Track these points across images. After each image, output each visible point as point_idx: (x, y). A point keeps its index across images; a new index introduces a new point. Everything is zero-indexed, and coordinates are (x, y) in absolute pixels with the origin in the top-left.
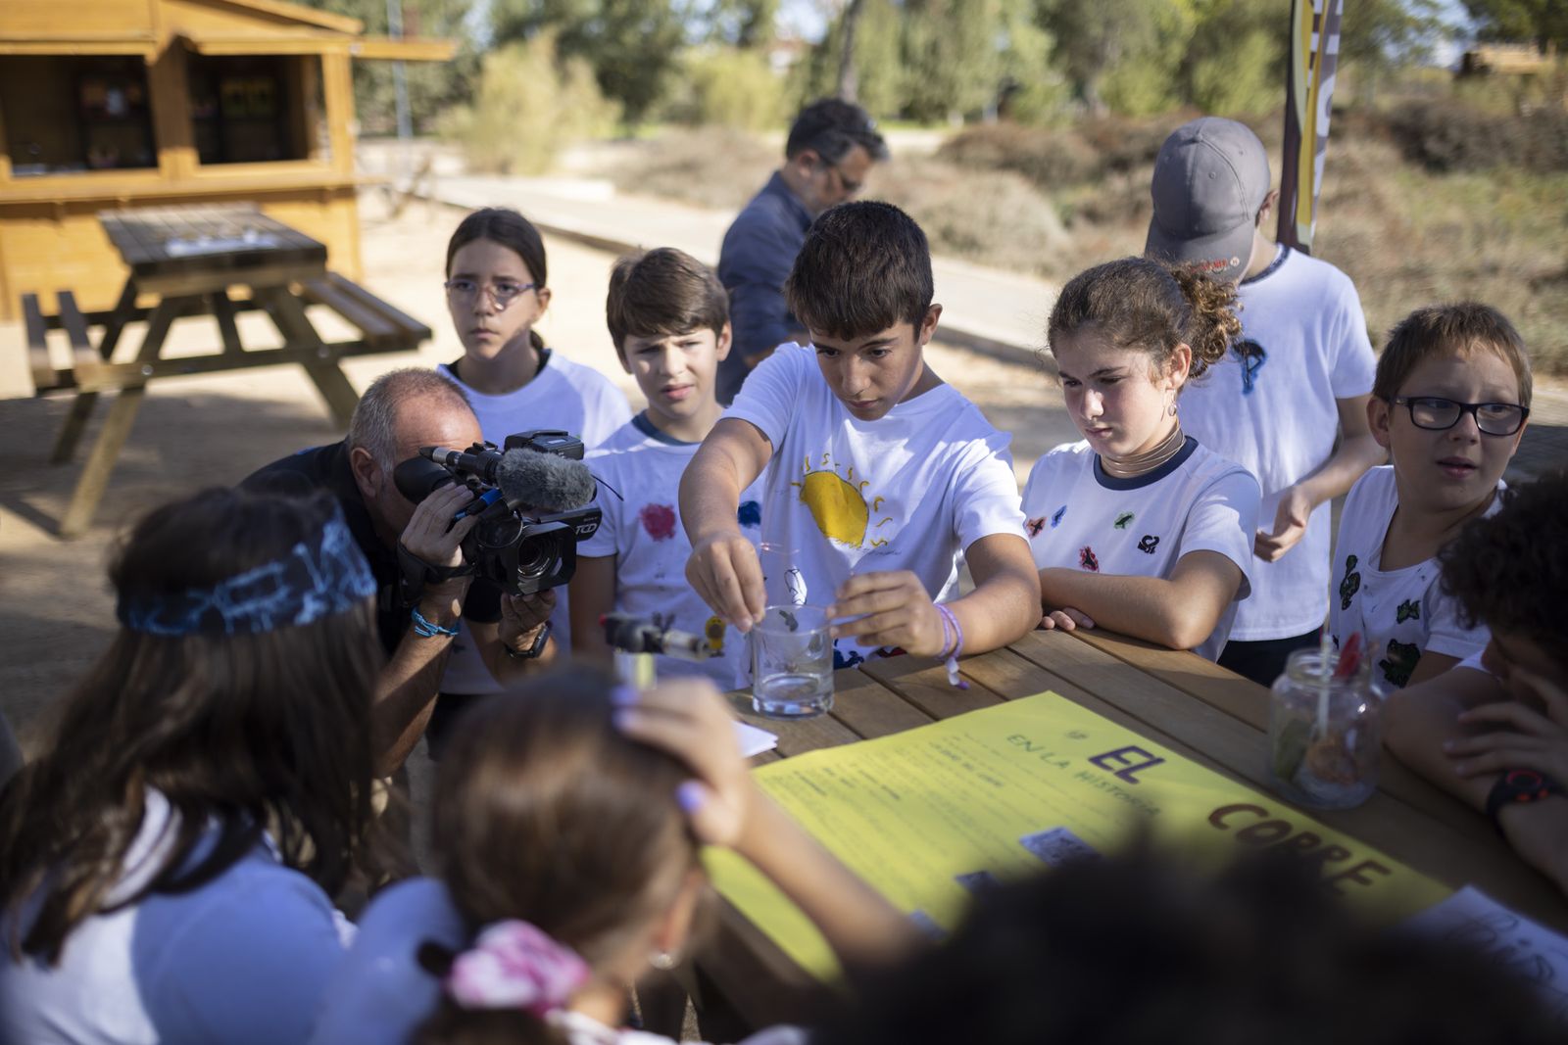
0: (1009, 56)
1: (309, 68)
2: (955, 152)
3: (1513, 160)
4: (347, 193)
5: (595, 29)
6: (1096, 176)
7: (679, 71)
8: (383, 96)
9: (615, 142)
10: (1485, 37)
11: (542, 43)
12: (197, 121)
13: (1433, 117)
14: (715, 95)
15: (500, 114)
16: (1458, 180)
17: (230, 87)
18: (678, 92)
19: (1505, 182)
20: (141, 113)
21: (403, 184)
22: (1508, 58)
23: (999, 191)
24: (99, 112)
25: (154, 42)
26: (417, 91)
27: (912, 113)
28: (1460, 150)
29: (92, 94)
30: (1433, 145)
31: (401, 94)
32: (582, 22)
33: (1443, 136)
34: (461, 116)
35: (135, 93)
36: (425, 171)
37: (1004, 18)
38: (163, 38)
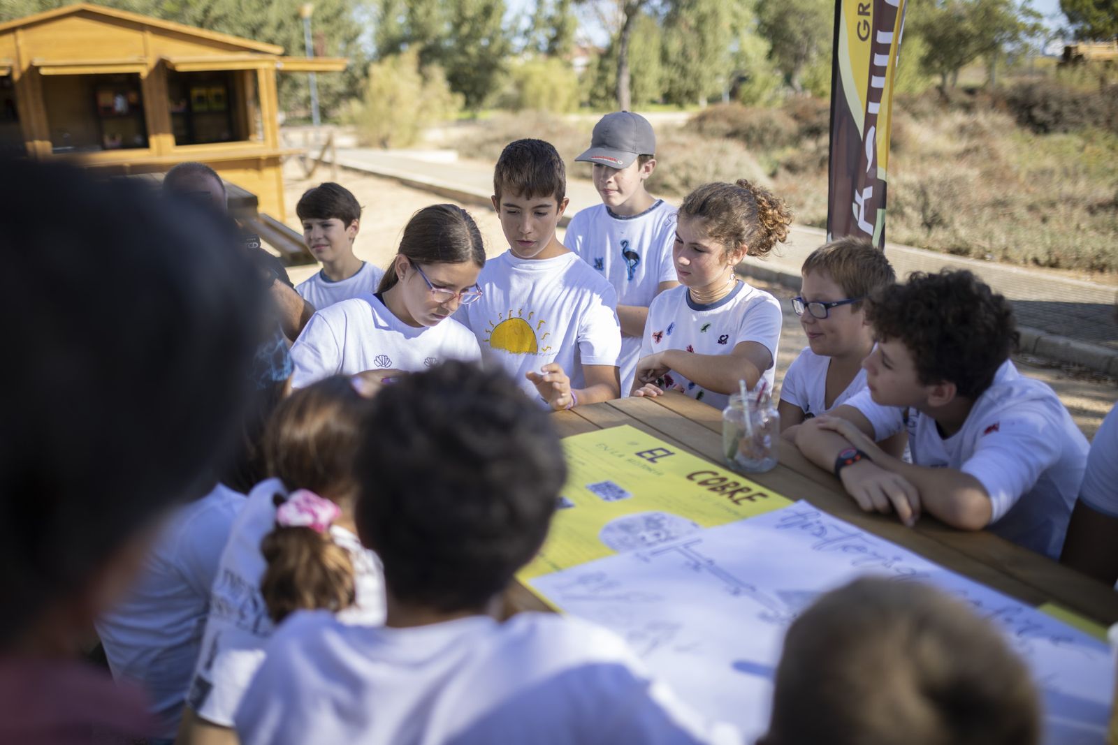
0: (739, 57)
1: (249, 78)
2: (699, 125)
3: (1096, 123)
4: (274, 161)
5: (449, 43)
6: (796, 141)
7: (506, 72)
8: (302, 93)
9: (460, 122)
10: (1080, 36)
11: (410, 54)
12: (174, 115)
13: (1038, 94)
14: (530, 89)
15: (382, 105)
16: (1056, 138)
17: (196, 92)
18: (506, 87)
19: (1090, 139)
20: (137, 111)
21: (314, 154)
22: (1095, 51)
23: (722, 152)
24: (110, 109)
25: (146, 64)
26: (325, 90)
27: (670, 98)
28: (1058, 115)
29: (105, 99)
30: (1038, 114)
31: (314, 93)
32: (438, 39)
33: (1045, 107)
34: (355, 106)
35: (133, 97)
36: (328, 145)
37: (735, 30)
38: (152, 62)
